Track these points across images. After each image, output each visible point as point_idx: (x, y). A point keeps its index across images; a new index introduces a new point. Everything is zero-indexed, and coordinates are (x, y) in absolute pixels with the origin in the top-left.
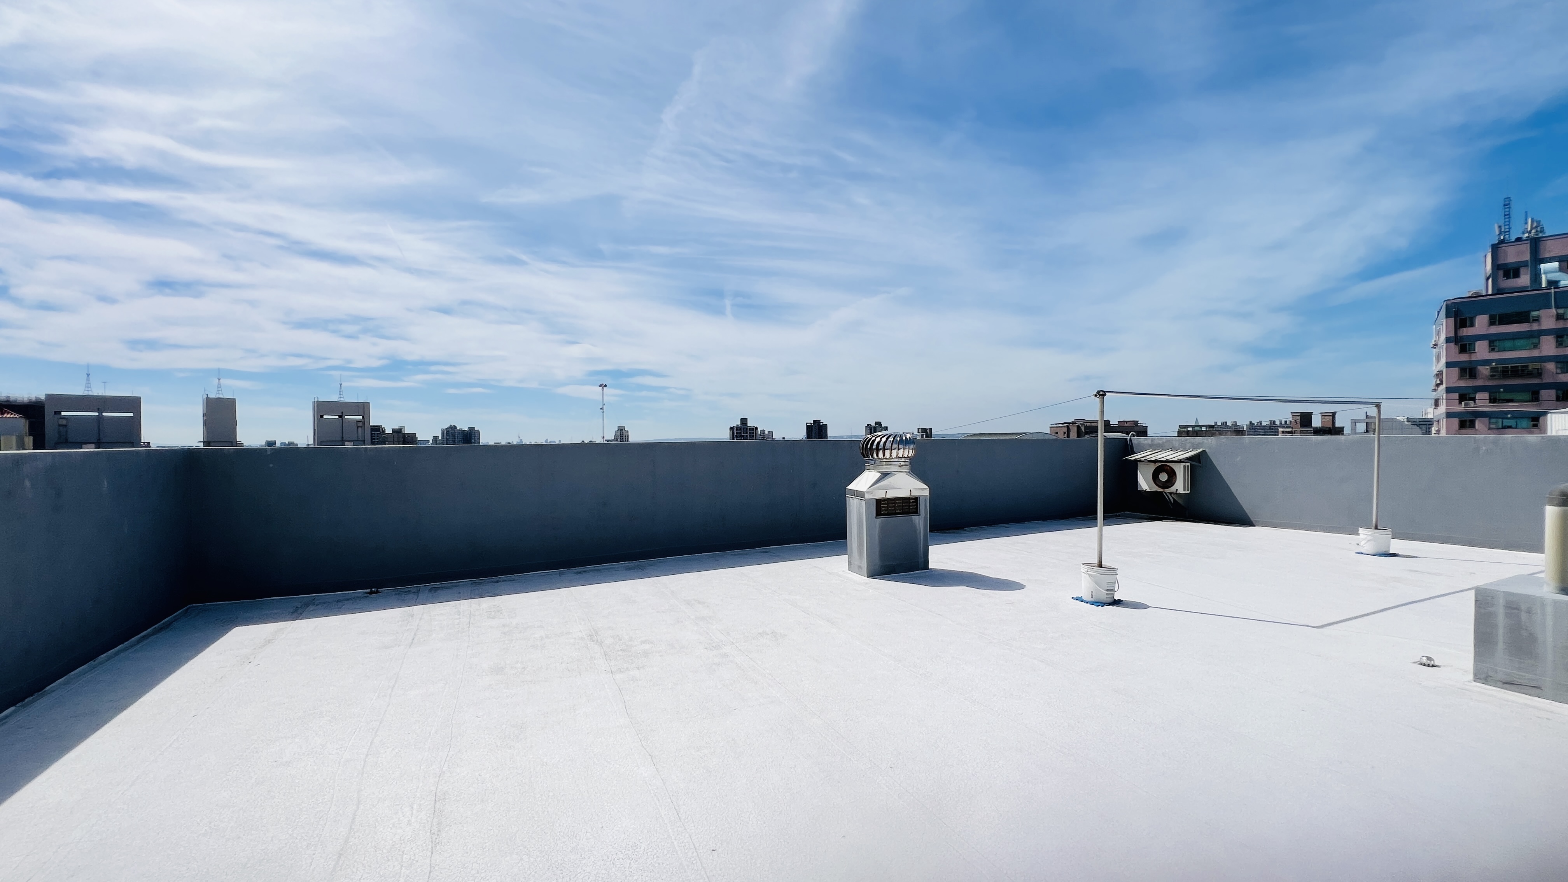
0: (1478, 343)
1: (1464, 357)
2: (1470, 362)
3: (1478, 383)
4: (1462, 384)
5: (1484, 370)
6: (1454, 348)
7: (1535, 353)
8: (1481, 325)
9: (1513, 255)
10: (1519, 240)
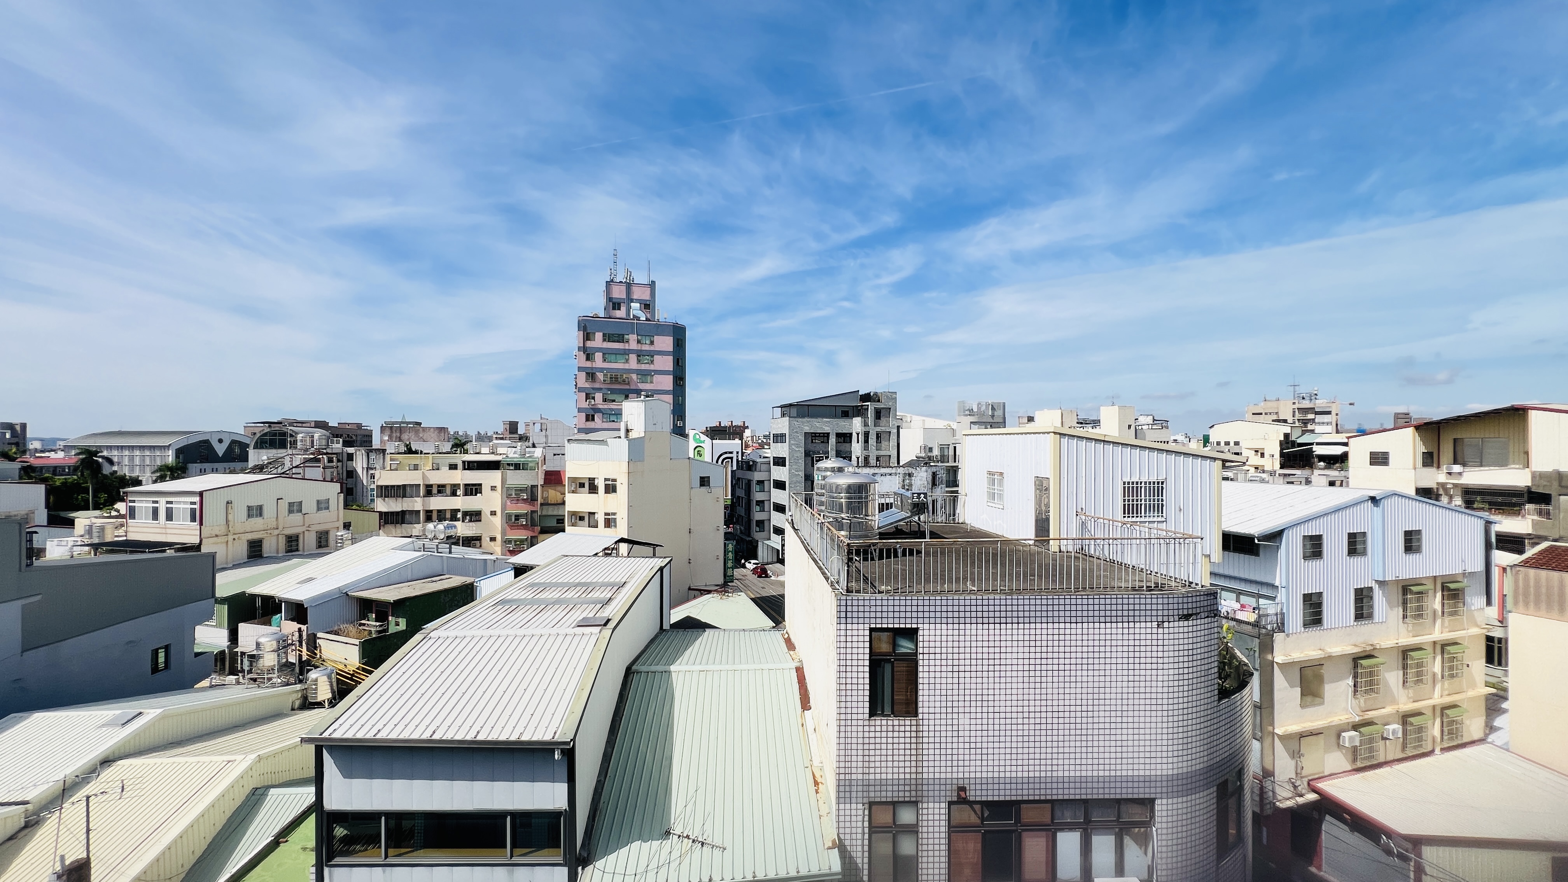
0: (596, 354)
1: (588, 364)
2: (592, 368)
3: (597, 385)
4: (587, 385)
5: (600, 376)
6: (583, 357)
7: (627, 366)
8: (598, 341)
9: (619, 293)
10: (621, 282)
